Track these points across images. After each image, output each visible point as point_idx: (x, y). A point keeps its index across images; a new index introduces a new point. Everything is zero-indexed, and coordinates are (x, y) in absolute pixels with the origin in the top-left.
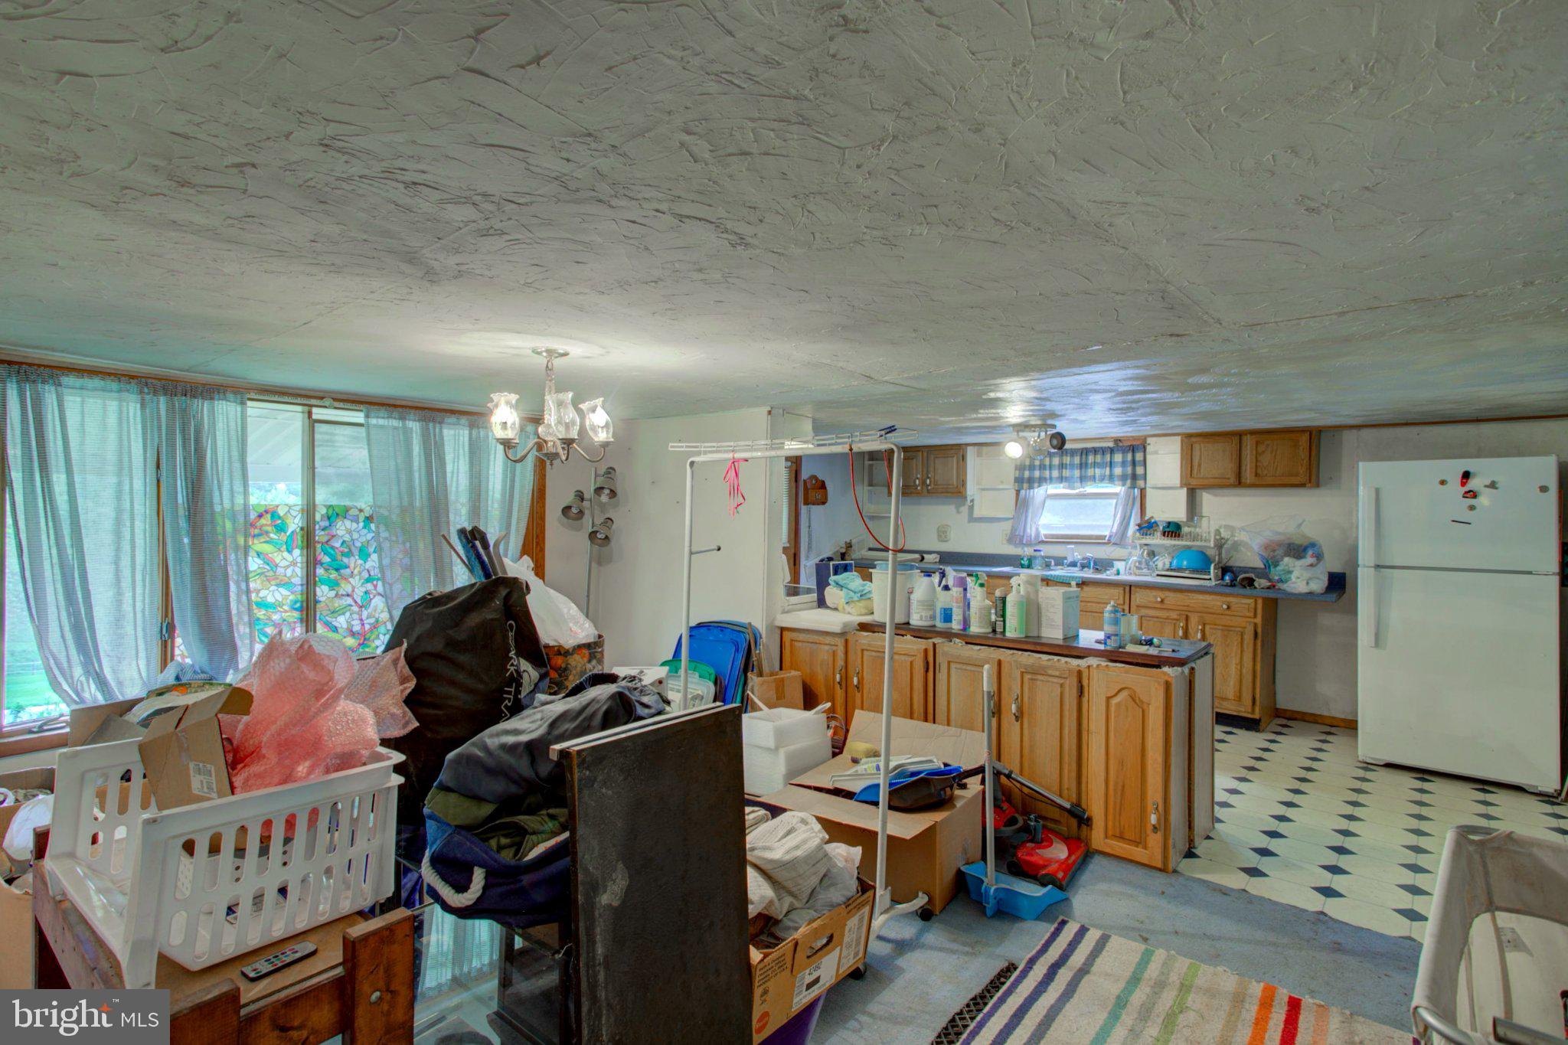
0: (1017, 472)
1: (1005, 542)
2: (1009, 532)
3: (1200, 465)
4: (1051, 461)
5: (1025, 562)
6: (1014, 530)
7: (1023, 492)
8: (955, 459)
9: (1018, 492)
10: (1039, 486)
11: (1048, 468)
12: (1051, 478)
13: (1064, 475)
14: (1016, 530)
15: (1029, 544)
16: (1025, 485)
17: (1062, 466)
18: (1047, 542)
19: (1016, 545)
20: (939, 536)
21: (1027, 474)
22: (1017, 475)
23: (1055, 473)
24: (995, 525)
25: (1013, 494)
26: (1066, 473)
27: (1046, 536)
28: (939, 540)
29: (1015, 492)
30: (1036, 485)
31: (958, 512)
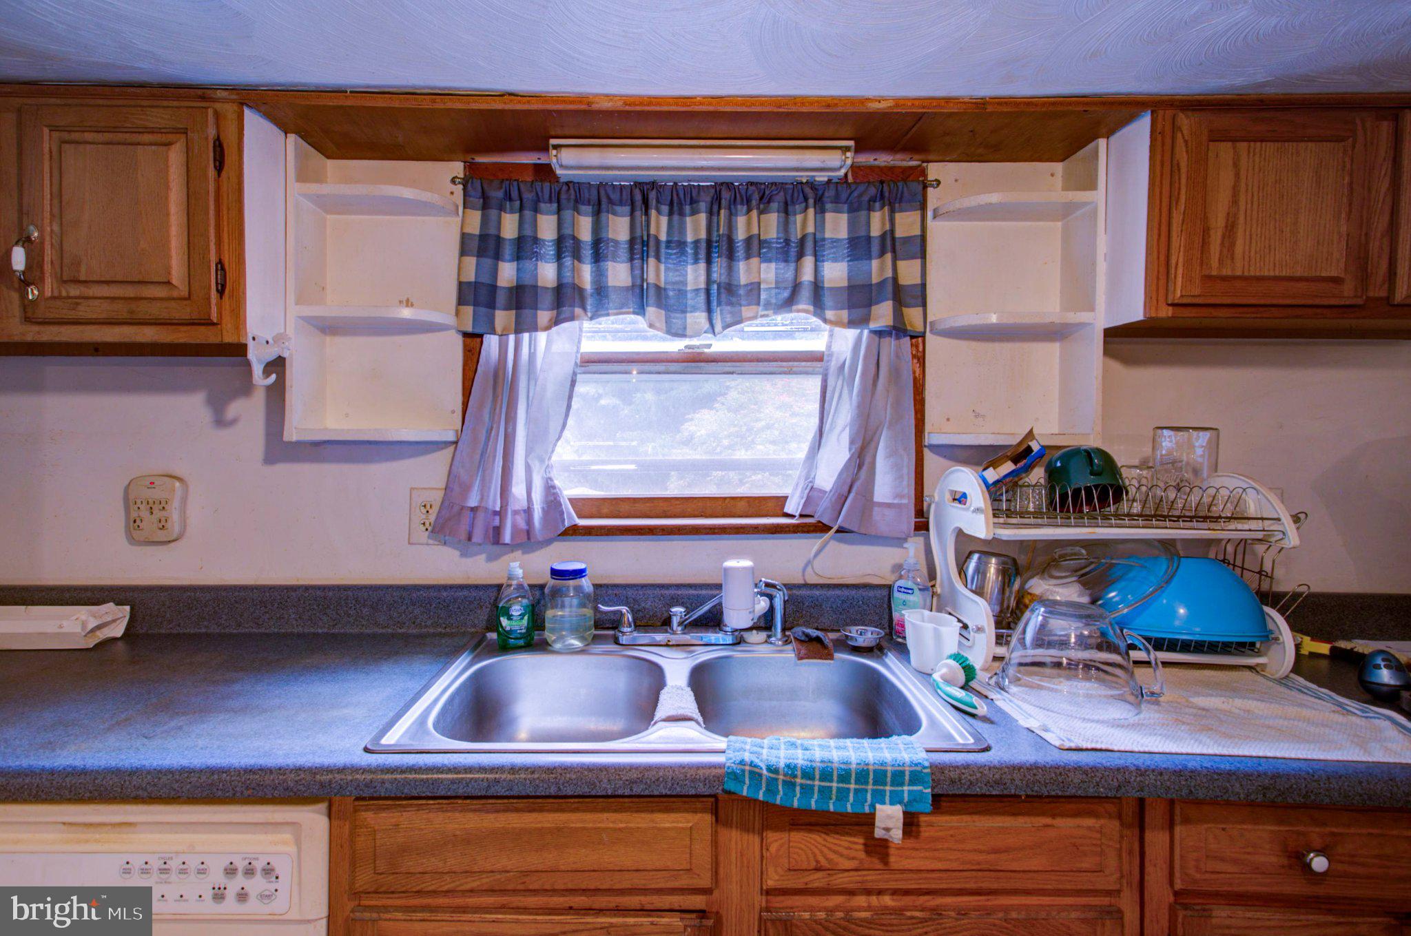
0: (471, 262)
1: (423, 536)
2: (436, 497)
3: (1230, 228)
4: (597, 228)
5: (516, 621)
6: (454, 486)
7: (491, 343)
8: (176, 157)
9: (473, 341)
10: (557, 322)
11: (587, 253)
12: (601, 290)
13: (651, 277)
14: (466, 489)
15: (527, 540)
16: (502, 317)
17: (641, 247)
18: (589, 532)
19: (466, 544)
20: (133, 525)
21: (507, 273)
22: (470, 276)
23: (619, 273)
24: (379, 471)
25: (454, 346)
26: (656, 272)
27: (585, 506)
28: (132, 540)
29: (458, 342)
30: (544, 316)
31: (220, 422)
